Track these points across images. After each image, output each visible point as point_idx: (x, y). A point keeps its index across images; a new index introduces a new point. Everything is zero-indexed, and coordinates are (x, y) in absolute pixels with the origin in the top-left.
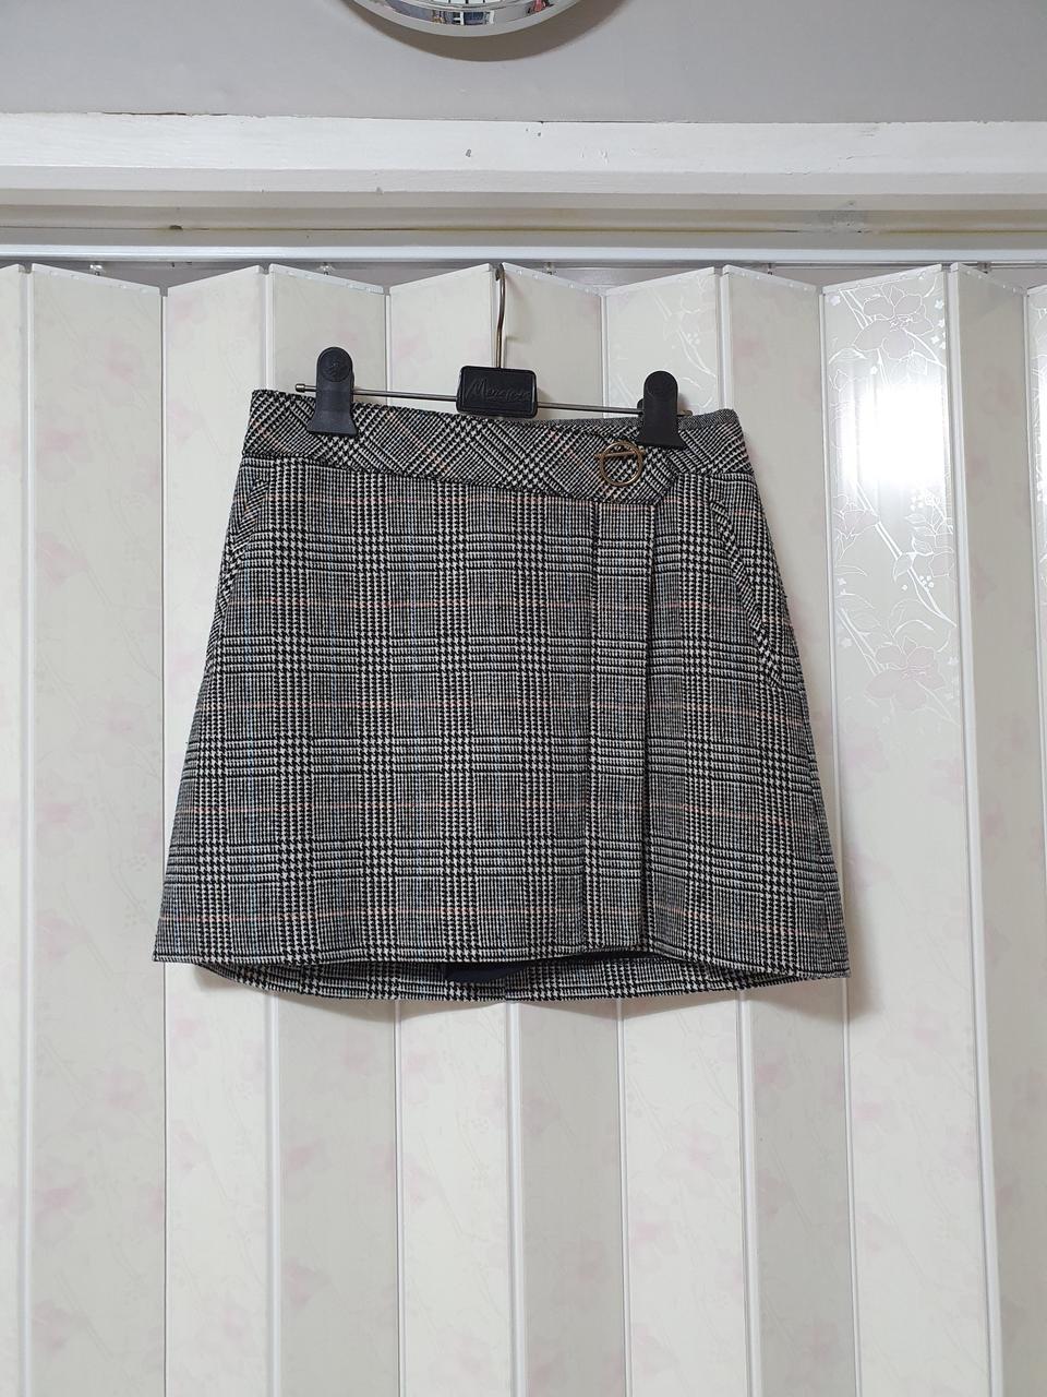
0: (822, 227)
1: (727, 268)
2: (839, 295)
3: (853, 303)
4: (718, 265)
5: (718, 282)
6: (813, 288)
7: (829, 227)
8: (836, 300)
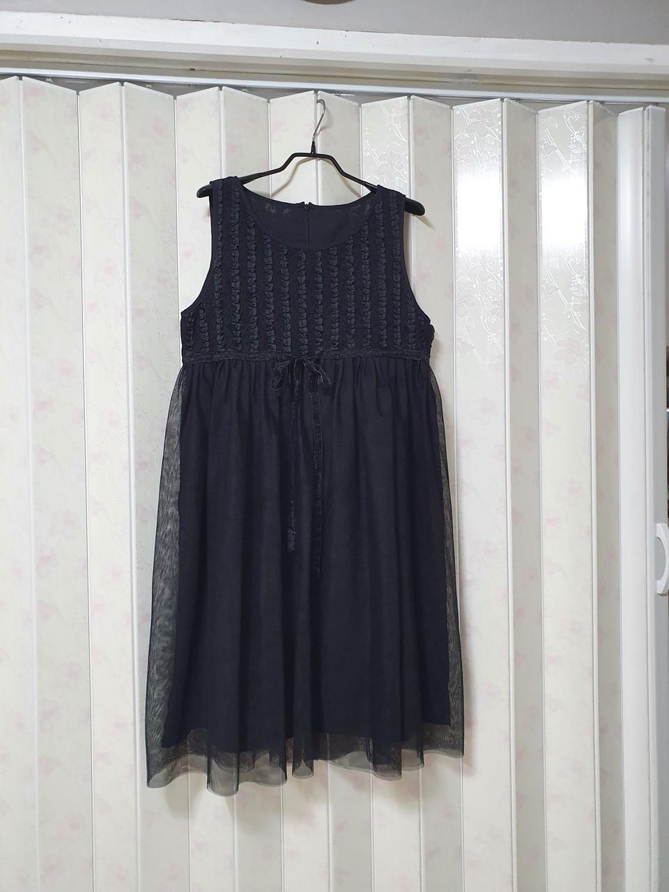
0: (458, 81)
1: (412, 97)
2: (459, 109)
3: (464, 113)
4: (409, 95)
5: (408, 102)
6: (449, 107)
7: (461, 81)
8: (458, 112)
